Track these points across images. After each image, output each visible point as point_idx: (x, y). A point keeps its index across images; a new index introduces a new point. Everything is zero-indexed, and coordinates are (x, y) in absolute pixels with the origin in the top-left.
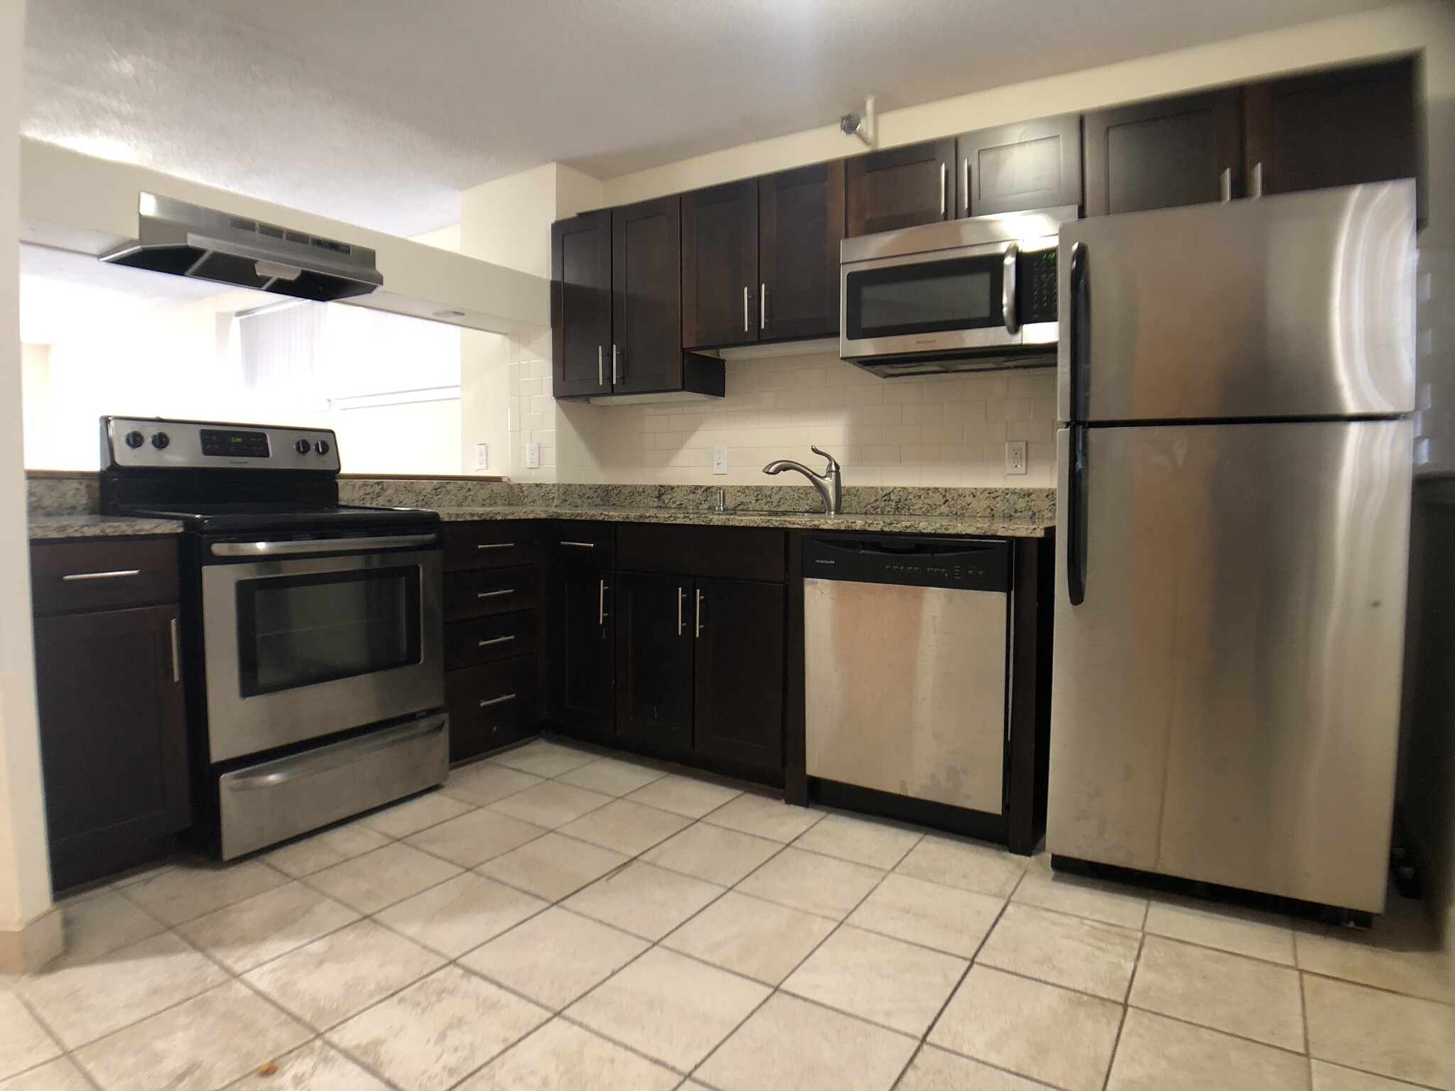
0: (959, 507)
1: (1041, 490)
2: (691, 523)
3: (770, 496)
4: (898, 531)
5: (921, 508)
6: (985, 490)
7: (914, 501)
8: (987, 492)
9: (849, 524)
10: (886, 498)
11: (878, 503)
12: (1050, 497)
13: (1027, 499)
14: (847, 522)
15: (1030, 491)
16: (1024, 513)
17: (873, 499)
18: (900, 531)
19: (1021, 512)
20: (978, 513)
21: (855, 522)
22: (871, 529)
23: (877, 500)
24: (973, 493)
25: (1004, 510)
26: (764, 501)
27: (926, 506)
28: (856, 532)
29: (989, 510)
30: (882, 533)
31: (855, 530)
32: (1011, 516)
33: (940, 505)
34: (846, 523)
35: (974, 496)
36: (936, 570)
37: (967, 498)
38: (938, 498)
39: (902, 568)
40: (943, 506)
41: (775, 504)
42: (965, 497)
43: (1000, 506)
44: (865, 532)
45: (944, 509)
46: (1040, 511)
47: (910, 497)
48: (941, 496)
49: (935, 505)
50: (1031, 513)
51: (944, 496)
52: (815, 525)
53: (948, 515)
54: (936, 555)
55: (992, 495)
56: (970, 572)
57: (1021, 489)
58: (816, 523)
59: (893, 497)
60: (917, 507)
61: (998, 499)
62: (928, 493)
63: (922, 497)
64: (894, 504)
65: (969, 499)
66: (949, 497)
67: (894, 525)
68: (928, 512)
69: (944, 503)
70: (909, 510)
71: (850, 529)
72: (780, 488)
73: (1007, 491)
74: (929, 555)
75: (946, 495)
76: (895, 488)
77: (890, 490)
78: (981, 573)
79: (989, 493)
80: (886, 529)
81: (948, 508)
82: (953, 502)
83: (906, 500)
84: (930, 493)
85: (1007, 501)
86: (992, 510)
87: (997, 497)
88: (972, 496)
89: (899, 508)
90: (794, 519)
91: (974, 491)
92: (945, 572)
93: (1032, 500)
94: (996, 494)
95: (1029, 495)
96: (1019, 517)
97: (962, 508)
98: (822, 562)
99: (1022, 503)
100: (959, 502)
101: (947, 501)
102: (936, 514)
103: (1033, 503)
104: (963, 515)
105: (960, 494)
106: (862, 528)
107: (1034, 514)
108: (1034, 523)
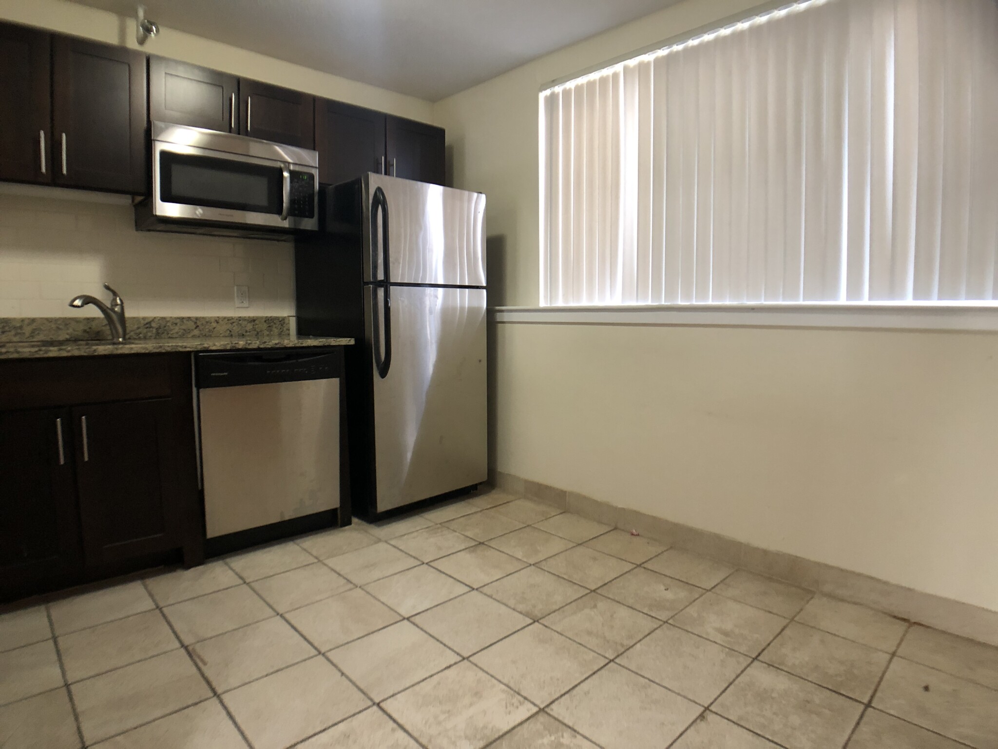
0: (207, 330)
1: (262, 318)
2: (69, 354)
3: (21, 327)
4: (270, 347)
5: (177, 333)
6: (225, 318)
7: (172, 327)
8: (226, 320)
9: (233, 345)
10: (147, 326)
11: (139, 330)
12: (267, 322)
13: (253, 323)
14: (232, 343)
15: (255, 318)
16: (251, 332)
17: (136, 326)
18: (272, 347)
19: (250, 332)
20: (221, 334)
21: (238, 343)
22: (250, 347)
23: (138, 328)
24: (216, 321)
25: (239, 331)
26: (13, 333)
27: (182, 331)
28: (239, 350)
29: (228, 332)
30: (259, 349)
31: (239, 349)
32: (243, 335)
33: (192, 330)
34: (230, 344)
35: (218, 323)
36: (300, 370)
37: (213, 324)
38: (191, 325)
39: (278, 371)
40: (195, 331)
41: (27, 334)
42: (211, 323)
43: (236, 329)
44: (246, 350)
45: (196, 332)
46: (261, 331)
47: (168, 324)
48: (193, 323)
49: (189, 329)
50: (256, 332)
51: (196, 323)
52: (205, 347)
53: (199, 337)
54: (300, 360)
55: (230, 322)
56: (321, 368)
57: (249, 317)
58: (206, 345)
59: (153, 325)
60: (174, 331)
61: (234, 324)
62: (183, 322)
63: (178, 325)
64: (154, 331)
65: (214, 325)
66: (199, 323)
67: (267, 343)
68: (184, 335)
69: (196, 328)
70: (168, 334)
71: (234, 348)
72: (33, 320)
73: (240, 319)
74: (294, 361)
75: (197, 322)
76: (155, 318)
77: (151, 319)
78: (326, 368)
79: (228, 320)
80: (262, 346)
81: (199, 332)
82: (203, 327)
83: (165, 327)
84: (185, 321)
85: (241, 325)
86: (230, 331)
87: (233, 323)
88: (216, 322)
89: (159, 333)
90: (185, 344)
91: (217, 319)
92: (306, 371)
93: (257, 324)
94: (233, 321)
95: (254, 321)
96: (248, 335)
97: (210, 331)
98: (217, 374)
99: (250, 326)
100: (207, 327)
101: (198, 326)
102: (189, 336)
103: (257, 326)
104: (210, 336)
105: (207, 321)
106: (244, 346)
107: (258, 333)
108: (258, 338)
